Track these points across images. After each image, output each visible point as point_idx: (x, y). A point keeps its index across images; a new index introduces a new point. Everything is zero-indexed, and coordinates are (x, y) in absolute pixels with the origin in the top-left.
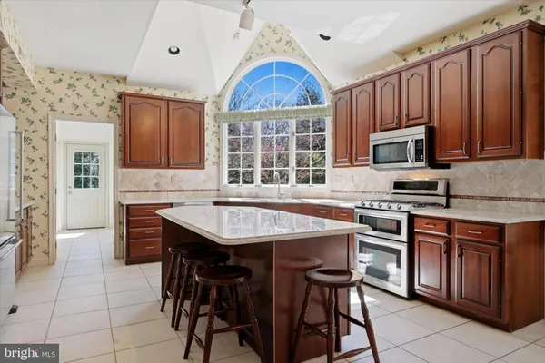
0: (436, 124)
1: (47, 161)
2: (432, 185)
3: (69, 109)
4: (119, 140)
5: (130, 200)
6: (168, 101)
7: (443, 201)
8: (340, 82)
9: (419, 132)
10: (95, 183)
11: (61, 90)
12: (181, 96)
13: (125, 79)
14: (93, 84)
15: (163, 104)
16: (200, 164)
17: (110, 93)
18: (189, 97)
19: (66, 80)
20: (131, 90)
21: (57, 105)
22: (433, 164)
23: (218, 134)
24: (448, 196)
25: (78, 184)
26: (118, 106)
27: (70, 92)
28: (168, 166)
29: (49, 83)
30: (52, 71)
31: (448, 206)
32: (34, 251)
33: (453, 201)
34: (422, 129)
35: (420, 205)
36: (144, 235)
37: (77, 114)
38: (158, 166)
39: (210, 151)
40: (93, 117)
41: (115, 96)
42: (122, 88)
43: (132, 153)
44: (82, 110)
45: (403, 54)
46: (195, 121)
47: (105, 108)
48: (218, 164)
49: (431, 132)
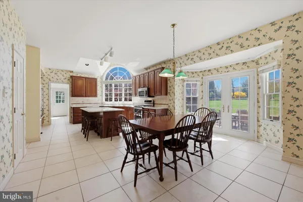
0: (152, 87)
1: (48, 95)
2: (150, 101)
3: (55, 80)
4: (71, 89)
5: (74, 106)
6: (86, 78)
7: (153, 105)
8: (135, 74)
9: (145, 89)
10: (63, 101)
11: (53, 75)
12: (90, 77)
13: (72, 72)
14: (62, 73)
15: (84, 79)
16: (96, 96)
17: (68, 75)
18: (93, 77)
19: (54, 72)
20: (74, 75)
21: (51, 79)
22: (149, 96)
23: (102, 87)
24: (154, 104)
25: (57, 102)
26: (71, 79)
27: (55, 75)
28: (86, 96)
29: (49, 73)
30: (50, 69)
31: (154, 106)
32: (44, 121)
33: (155, 105)
34: (146, 88)
35: (145, 106)
36: (78, 116)
37: (57, 81)
38: (83, 96)
39: (99, 92)
40: (63, 82)
41: (69, 76)
42: (71, 74)
43: (75, 93)
44: (59, 80)
45: (146, 69)
46: (94, 83)
47: (67, 80)
48: (102, 95)
49: (149, 89)
